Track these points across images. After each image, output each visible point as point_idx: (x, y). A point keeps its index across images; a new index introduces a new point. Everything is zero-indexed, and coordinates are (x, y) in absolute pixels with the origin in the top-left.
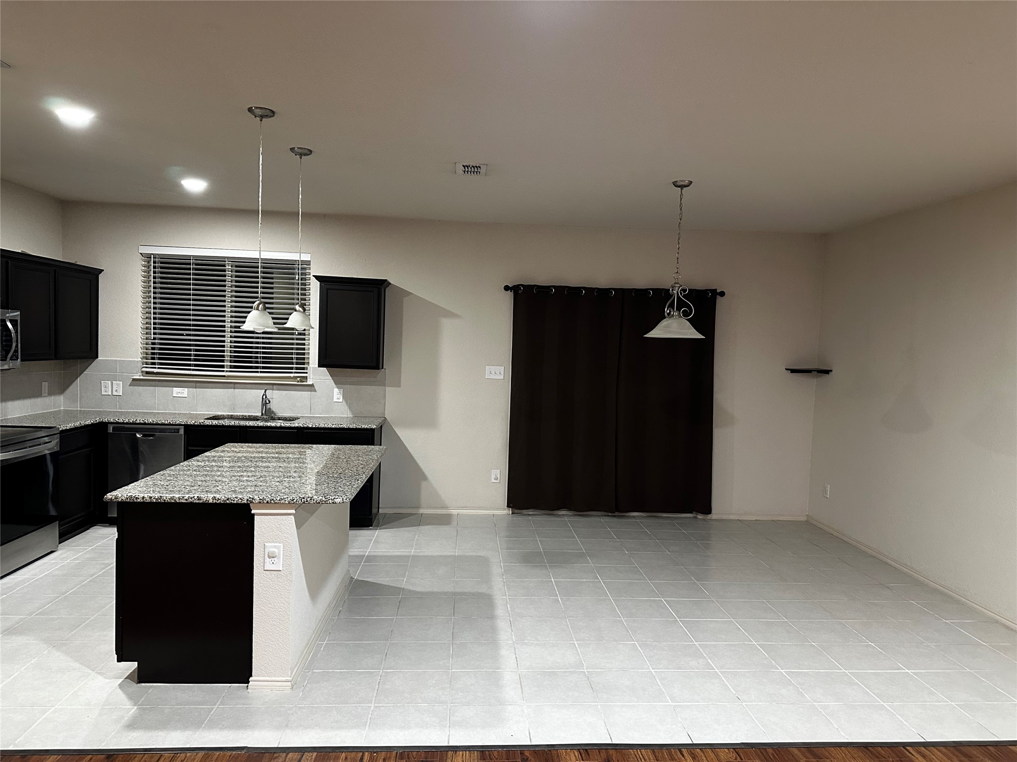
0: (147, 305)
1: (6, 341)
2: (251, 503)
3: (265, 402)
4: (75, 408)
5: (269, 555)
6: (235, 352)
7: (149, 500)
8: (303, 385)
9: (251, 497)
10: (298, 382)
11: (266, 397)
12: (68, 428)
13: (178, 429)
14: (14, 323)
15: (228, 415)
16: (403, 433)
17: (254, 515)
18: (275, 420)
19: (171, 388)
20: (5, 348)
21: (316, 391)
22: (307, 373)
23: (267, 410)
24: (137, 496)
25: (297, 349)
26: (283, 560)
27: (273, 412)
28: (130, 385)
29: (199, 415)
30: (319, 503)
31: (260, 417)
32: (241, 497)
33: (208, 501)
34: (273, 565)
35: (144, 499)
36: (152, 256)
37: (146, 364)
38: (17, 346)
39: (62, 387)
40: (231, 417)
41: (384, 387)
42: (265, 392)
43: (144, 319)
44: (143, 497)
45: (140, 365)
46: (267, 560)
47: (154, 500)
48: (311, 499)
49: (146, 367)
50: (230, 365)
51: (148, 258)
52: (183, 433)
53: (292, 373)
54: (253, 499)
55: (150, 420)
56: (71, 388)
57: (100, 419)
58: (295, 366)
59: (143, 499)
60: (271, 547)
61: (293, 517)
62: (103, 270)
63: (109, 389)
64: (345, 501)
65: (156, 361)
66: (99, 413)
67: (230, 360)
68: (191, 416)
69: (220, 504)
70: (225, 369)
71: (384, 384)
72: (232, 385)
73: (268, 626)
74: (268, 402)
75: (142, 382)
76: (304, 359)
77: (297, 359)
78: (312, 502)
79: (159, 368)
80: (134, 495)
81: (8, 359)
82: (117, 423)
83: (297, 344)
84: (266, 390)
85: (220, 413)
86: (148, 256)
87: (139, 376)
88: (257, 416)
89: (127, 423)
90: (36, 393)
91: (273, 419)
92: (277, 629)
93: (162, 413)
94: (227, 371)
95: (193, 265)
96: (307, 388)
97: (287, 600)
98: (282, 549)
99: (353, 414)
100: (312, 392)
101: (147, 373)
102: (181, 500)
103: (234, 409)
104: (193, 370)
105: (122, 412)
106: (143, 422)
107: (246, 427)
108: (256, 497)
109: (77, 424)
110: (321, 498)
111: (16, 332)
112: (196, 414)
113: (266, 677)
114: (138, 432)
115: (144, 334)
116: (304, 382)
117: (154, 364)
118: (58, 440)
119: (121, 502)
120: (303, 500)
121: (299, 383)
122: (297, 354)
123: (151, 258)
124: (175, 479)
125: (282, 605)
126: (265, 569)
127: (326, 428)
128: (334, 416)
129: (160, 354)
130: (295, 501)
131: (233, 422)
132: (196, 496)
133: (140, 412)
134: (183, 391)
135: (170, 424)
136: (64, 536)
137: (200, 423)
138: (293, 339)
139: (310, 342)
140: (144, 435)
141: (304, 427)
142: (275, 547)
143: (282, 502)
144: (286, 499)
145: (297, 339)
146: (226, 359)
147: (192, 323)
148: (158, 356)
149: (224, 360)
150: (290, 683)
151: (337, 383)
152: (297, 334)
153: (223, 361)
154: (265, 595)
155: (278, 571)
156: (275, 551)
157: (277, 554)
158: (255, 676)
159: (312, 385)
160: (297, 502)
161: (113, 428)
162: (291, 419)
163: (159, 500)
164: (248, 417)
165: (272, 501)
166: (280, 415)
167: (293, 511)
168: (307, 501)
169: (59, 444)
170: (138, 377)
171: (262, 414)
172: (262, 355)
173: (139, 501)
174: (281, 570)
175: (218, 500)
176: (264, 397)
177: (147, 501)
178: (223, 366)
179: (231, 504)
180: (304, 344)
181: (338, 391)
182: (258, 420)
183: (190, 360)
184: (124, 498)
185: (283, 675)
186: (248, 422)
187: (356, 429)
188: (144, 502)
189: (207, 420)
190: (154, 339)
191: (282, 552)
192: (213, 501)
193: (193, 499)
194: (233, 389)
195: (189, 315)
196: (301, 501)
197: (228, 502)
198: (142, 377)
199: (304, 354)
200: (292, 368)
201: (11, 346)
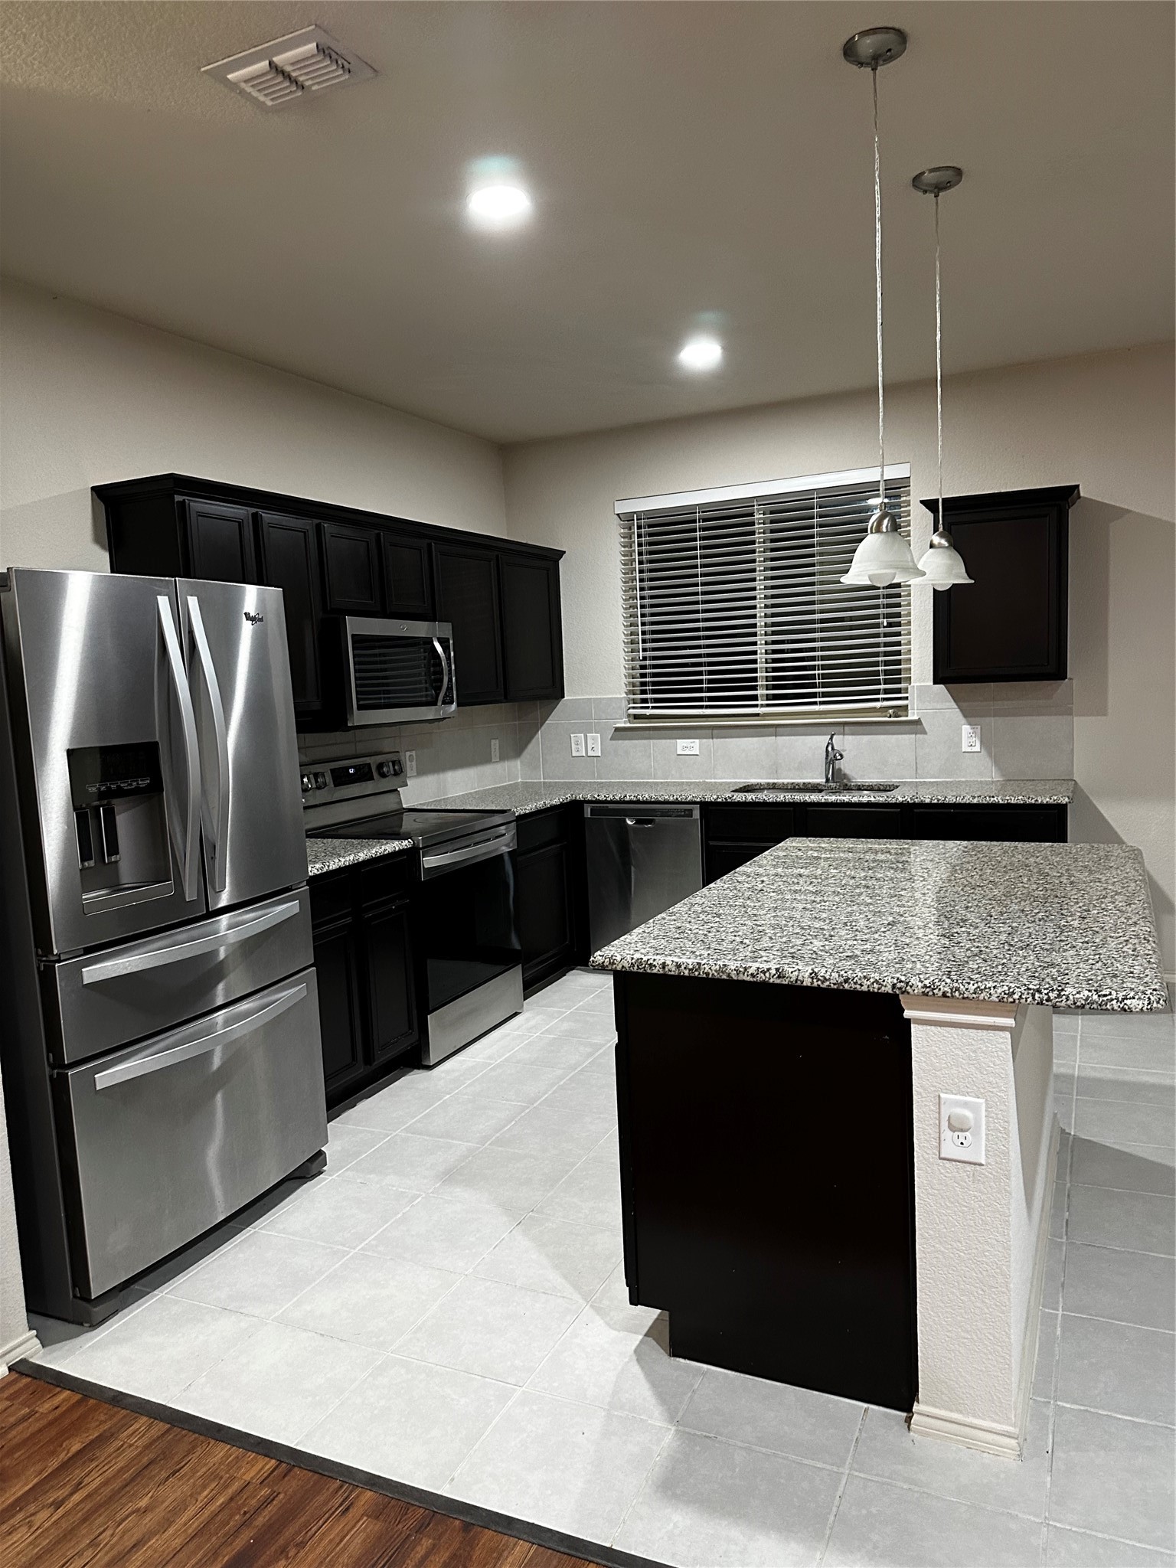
0: (631, 602)
1: (435, 673)
2: (903, 993)
3: (832, 758)
4: (536, 779)
5: (952, 1122)
6: (775, 670)
7: (674, 972)
8: (899, 722)
9: (903, 978)
10: (890, 717)
11: (833, 749)
12: (527, 812)
13: (691, 810)
14: (444, 642)
15: (768, 784)
16: (1112, 812)
17: (908, 1022)
18: (852, 790)
19: (674, 741)
20: (434, 685)
21: (925, 733)
22: (907, 698)
23: (835, 771)
24: (651, 961)
25: (886, 654)
26: (987, 1139)
27: (845, 776)
28: (611, 740)
29: (721, 784)
30: (1083, 1006)
31: (825, 786)
32: (877, 976)
33: (802, 982)
34: (961, 1148)
35: (666, 969)
36: (635, 515)
37: (634, 703)
38: (450, 680)
39: (517, 747)
40: (773, 787)
41: (1070, 717)
42: (831, 739)
43: (627, 626)
44: (664, 963)
45: (624, 703)
46: (947, 1134)
47: (686, 973)
48: (1059, 996)
49: (634, 708)
50: (767, 695)
51: (628, 521)
52: (699, 817)
53: (877, 700)
54: (907, 983)
55: (646, 796)
56: (530, 746)
57: (572, 795)
58: (882, 687)
59: (664, 968)
60: (956, 1105)
61: (1008, 1035)
62: (565, 552)
63: (582, 747)
64: (1155, 1005)
65: (649, 696)
66: (569, 786)
67: (767, 685)
68: (711, 787)
69: (828, 990)
70: (759, 702)
71: (1069, 712)
72: (772, 730)
73: (953, 1293)
74: (839, 757)
75: (629, 733)
76: (899, 672)
77: (886, 672)
78: (1063, 1004)
79: (653, 708)
80: (645, 959)
81: (440, 703)
82: (598, 801)
83: (886, 645)
84: (832, 736)
85: (753, 781)
86: (627, 518)
87: (625, 722)
88: (819, 784)
89: (611, 802)
90: (481, 758)
91: (848, 788)
92: (978, 1305)
93: (662, 783)
94: (762, 706)
95: (699, 522)
96: (907, 728)
97: (1000, 1238)
98: (984, 1113)
99: (1003, 776)
100: (918, 736)
101: (636, 717)
102: (741, 975)
103: (776, 773)
104: (707, 707)
105: (602, 783)
106: (635, 799)
107: (805, 804)
108: (914, 981)
109: (540, 805)
110: (1086, 993)
111: (448, 658)
112: (715, 783)
113: (951, 1411)
114: (629, 817)
115: (628, 652)
116: (900, 716)
117: (645, 701)
118: (515, 831)
119: (621, 971)
120: (1037, 995)
121: (892, 719)
122: (886, 663)
123: (633, 520)
124: (718, 919)
125: (987, 1247)
126: (942, 1156)
127: (960, 804)
128: (963, 780)
129: (654, 684)
130: (1016, 996)
131: (782, 796)
132: (773, 966)
133: (629, 783)
134: (692, 745)
135: (676, 802)
136: (531, 987)
137: (725, 799)
138: (877, 636)
139: (912, 637)
140: (638, 822)
141: (914, 803)
142: (966, 1105)
143: (981, 998)
144: (992, 991)
145: (886, 635)
146: (760, 683)
147: (701, 625)
148: (650, 688)
149: (757, 685)
150: (1013, 1442)
151: (967, 714)
152: (885, 624)
153: (754, 688)
154: (945, 1218)
155: (975, 1164)
156: (965, 1116)
157: (972, 1123)
158: (926, 1403)
159: (918, 722)
160: (1023, 1001)
161: (591, 809)
162: (882, 788)
163: (697, 973)
164: (801, 786)
165: (957, 994)
166: (859, 780)
167: (1010, 1022)
168: (1048, 1000)
169: (516, 837)
170: (623, 725)
171: (827, 780)
172: (821, 672)
173: (655, 971)
174: (983, 1163)
175: (823, 982)
176: (830, 749)
177: (673, 973)
178: (755, 698)
179: (855, 992)
180: (899, 644)
181: (971, 731)
182: (821, 791)
183: (700, 690)
184: (626, 965)
185: (997, 1418)
186: (808, 794)
187: (1025, 806)
188: (665, 975)
189: (737, 794)
190: (645, 659)
191: (984, 1119)
192: (812, 983)
193: (767, 975)
194: (774, 737)
195: (697, 612)
196: (1034, 999)
197: (846, 986)
198: (628, 725)
199: (899, 662)
200: (877, 692)
201: (441, 681)
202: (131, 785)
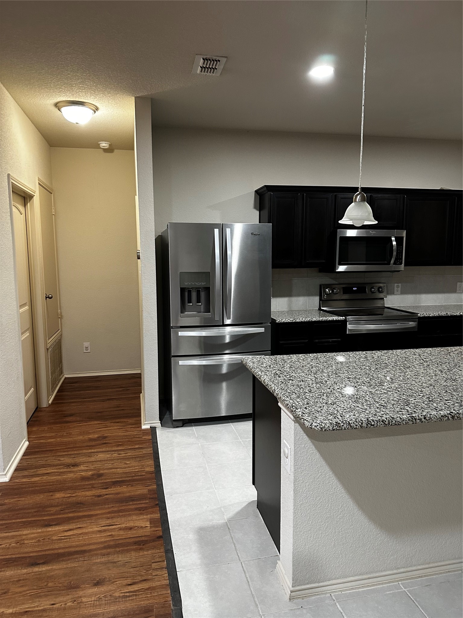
14: (400, 239)
26: (290, 464)
38: (400, 255)
90: (451, 290)
111: (401, 245)
113: (284, 569)
150: (289, 592)
156: (286, 452)
174: (289, 473)
185: (289, 580)
191: (290, 455)
202: (199, 284)
